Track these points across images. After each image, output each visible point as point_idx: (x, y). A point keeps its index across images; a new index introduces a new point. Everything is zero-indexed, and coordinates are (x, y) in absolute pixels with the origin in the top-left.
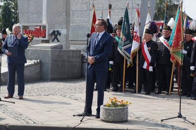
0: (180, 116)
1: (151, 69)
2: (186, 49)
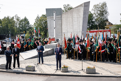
0: (82, 70)
1: (81, 53)
2: (90, 47)
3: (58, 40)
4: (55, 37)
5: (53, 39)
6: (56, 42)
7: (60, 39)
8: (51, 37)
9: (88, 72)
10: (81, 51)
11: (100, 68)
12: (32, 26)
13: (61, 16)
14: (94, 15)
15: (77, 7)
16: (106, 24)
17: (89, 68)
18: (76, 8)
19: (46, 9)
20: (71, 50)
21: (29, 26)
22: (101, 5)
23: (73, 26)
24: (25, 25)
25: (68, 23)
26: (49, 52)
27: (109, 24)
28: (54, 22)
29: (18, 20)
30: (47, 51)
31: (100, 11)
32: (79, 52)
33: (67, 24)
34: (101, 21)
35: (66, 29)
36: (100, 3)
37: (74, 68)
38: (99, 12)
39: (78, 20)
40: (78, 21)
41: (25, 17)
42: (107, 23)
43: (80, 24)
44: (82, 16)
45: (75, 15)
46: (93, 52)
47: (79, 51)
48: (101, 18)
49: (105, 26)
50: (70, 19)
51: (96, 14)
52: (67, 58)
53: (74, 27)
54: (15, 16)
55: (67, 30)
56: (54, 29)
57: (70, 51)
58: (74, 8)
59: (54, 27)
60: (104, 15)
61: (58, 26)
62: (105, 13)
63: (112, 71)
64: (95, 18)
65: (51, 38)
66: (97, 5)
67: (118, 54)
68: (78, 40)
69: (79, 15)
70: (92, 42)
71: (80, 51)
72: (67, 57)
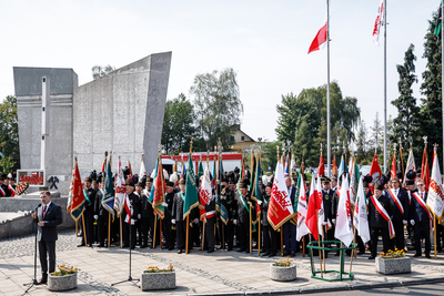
0: (130, 279)
2: (167, 202)
3: (53, 181)
4: (42, 168)
5: (37, 178)
7: (61, 178)
8: (30, 171)
9: (150, 286)
10: (134, 217)
11: (194, 271)
13: (70, 96)
14: (196, 109)
15: (128, 67)
16: (233, 138)
17: (153, 271)
18: (122, 69)
19: (16, 70)
20: (97, 213)
22: (218, 76)
23: (112, 131)
25: (96, 122)
26: (16, 227)
27: (243, 138)
28: (44, 114)
30: (8, 221)
31: (217, 97)
32: (127, 220)
33: (92, 124)
34: (218, 130)
35: (88, 142)
36: (215, 72)
37: (102, 276)
38: (212, 99)
39: (131, 112)
40: (129, 114)
42: (237, 137)
43: (138, 125)
44: (144, 98)
45: (121, 95)
46: (174, 217)
47: (128, 217)
48: (217, 119)
49: (231, 144)
50: (104, 106)
51: (201, 106)
52: (83, 245)
53: (116, 135)
55: (91, 146)
56: (43, 142)
57: (96, 217)
58: (117, 71)
59: (43, 132)
60: (226, 108)
61: (58, 132)
62: (232, 105)
63: (231, 279)
64: (200, 117)
66: (208, 75)
67: (254, 223)
68: (126, 178)
69: (134, 93)
70: (172, 184)
71: (131, 217)
72: (83, 241)
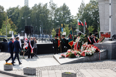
3: (115, 37)
6: (111, 40)
8: (105, 32)
12: (74, 18)
21: (70, 18)
24: (64, 16)
29: (53, 8)
41: (64, 4)
54: (50, 3)
59: (110, 15)
65: (105, 34)
